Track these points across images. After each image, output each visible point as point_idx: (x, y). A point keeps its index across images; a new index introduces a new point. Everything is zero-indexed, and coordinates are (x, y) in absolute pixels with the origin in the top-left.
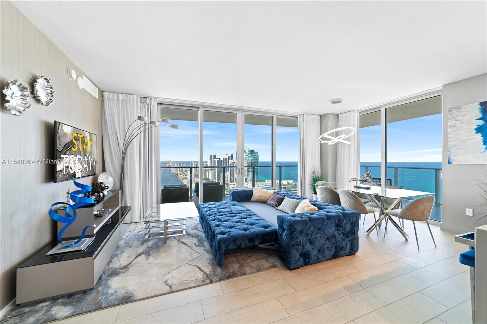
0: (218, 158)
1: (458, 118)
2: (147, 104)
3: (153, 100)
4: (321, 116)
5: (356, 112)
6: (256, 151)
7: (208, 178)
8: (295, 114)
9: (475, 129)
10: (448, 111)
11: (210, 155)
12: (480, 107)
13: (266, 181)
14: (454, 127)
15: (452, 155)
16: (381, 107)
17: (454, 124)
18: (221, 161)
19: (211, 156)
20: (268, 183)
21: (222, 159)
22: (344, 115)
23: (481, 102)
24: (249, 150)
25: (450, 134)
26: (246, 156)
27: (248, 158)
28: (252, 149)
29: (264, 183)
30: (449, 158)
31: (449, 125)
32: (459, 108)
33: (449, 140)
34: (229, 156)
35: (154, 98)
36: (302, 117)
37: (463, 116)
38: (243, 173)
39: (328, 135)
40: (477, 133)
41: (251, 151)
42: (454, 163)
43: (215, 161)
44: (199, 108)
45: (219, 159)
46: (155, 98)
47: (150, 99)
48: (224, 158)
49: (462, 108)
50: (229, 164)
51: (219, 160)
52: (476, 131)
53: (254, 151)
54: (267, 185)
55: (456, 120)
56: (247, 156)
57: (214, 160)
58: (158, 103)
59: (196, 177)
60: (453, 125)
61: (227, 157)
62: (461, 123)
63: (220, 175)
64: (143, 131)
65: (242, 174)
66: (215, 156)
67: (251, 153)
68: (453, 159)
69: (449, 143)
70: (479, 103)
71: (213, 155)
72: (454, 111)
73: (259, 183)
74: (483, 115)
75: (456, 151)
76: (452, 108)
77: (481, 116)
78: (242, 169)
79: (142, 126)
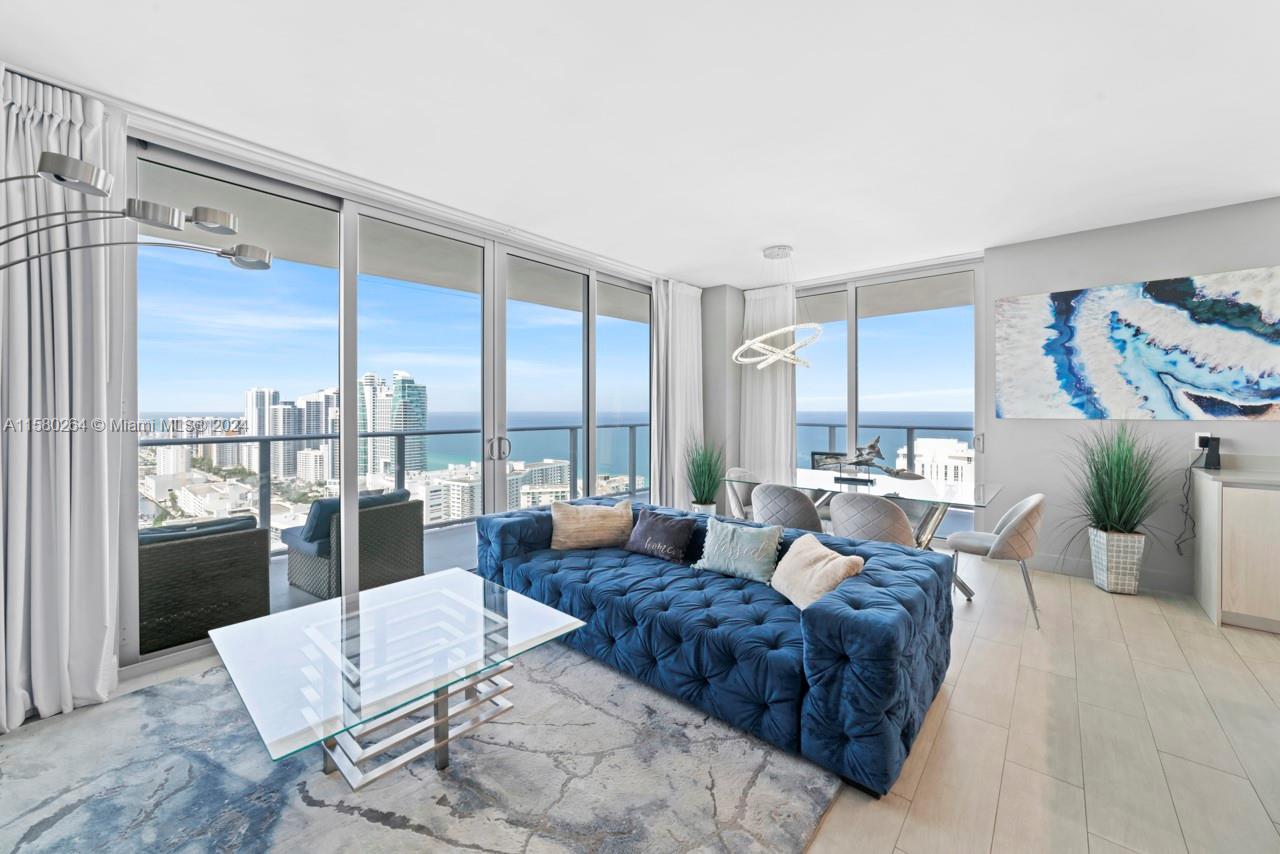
0: (285, 403)
1: (1014, 321)
2: (57, 120)
3: (98, 109)
4: (704, 290)
5: (790, 288)
6: (418, 383)
7: (246, 467)
8: (644, 276)
9: (1043, 347)
10: (996, 306)
11: (254, 390)
12: (1051, 302)
13: (451, 466)
14: (1007, 339)
15: (1002, 400)
16: (846, 283)
17: (1006, 333)
18: (300, 410)
19: (261, 397)
20: (457, 471)
21: (301, 404)
22: (760, 294)
23: (1052, 294)
24: (399, 378)
25: (999, 354)
26: (387, 395)
27: (395, 400)
28: (407, 375)
29: (445, 473)
30: (997, 406)
31: (997, 336)
32: (1016, 301)
33: (997, 368)
34: (327, 398)
35: (106, 105)
36: (662, 284)
37: (1023, 318)
38: (503, 456)
39: (764, 342)
40: (1047, 354)
41: (404, 381)
42: (1008, 416)
43: (275, 411)
44: (340, 201)
45: (292, 403)
46: (113, 104)
47: (78, 99)
48: (308, 403)
49: (1021, 302)
50: (327, 420)
51: (290, 407)
52: (1044, 351)
53: (412, 382)
54: (454, 478)
55: (1011, 326)
56: (391, 395)
57: (272, 407)
58: (130, 139)
59: (194, 467)
60: (1004, 335)
61: (322, 399)
62: (1019, 332)
63: (295, 455)
64: (28, 260)
65: (500, 458)
66: (275, 398)
67: (404, 389)
68: (1005, 407)
69: (997, 374)
70: (1049, 294)
71: (268, 391)
72: (1006, 306)
73: (429, 474)
74: (1056, 320)
75: (1011, 390)
76: (1002, 300)
77: (1052, 320)
78: (500, 439)
79: (19, 229)
